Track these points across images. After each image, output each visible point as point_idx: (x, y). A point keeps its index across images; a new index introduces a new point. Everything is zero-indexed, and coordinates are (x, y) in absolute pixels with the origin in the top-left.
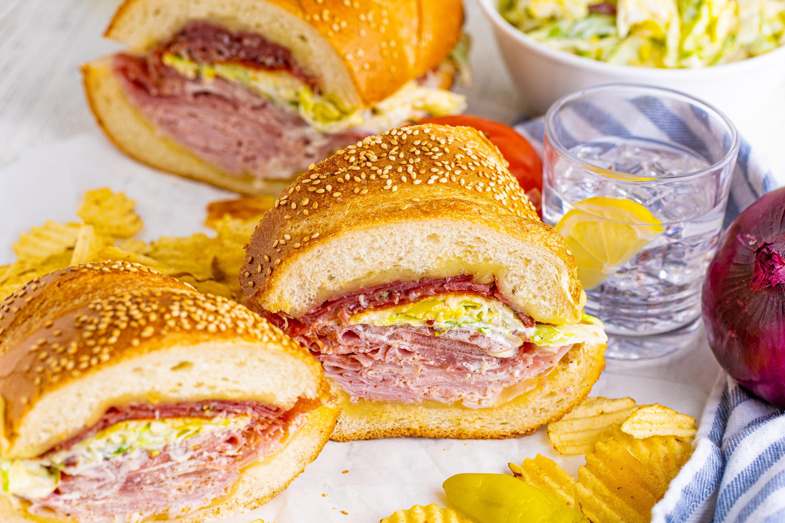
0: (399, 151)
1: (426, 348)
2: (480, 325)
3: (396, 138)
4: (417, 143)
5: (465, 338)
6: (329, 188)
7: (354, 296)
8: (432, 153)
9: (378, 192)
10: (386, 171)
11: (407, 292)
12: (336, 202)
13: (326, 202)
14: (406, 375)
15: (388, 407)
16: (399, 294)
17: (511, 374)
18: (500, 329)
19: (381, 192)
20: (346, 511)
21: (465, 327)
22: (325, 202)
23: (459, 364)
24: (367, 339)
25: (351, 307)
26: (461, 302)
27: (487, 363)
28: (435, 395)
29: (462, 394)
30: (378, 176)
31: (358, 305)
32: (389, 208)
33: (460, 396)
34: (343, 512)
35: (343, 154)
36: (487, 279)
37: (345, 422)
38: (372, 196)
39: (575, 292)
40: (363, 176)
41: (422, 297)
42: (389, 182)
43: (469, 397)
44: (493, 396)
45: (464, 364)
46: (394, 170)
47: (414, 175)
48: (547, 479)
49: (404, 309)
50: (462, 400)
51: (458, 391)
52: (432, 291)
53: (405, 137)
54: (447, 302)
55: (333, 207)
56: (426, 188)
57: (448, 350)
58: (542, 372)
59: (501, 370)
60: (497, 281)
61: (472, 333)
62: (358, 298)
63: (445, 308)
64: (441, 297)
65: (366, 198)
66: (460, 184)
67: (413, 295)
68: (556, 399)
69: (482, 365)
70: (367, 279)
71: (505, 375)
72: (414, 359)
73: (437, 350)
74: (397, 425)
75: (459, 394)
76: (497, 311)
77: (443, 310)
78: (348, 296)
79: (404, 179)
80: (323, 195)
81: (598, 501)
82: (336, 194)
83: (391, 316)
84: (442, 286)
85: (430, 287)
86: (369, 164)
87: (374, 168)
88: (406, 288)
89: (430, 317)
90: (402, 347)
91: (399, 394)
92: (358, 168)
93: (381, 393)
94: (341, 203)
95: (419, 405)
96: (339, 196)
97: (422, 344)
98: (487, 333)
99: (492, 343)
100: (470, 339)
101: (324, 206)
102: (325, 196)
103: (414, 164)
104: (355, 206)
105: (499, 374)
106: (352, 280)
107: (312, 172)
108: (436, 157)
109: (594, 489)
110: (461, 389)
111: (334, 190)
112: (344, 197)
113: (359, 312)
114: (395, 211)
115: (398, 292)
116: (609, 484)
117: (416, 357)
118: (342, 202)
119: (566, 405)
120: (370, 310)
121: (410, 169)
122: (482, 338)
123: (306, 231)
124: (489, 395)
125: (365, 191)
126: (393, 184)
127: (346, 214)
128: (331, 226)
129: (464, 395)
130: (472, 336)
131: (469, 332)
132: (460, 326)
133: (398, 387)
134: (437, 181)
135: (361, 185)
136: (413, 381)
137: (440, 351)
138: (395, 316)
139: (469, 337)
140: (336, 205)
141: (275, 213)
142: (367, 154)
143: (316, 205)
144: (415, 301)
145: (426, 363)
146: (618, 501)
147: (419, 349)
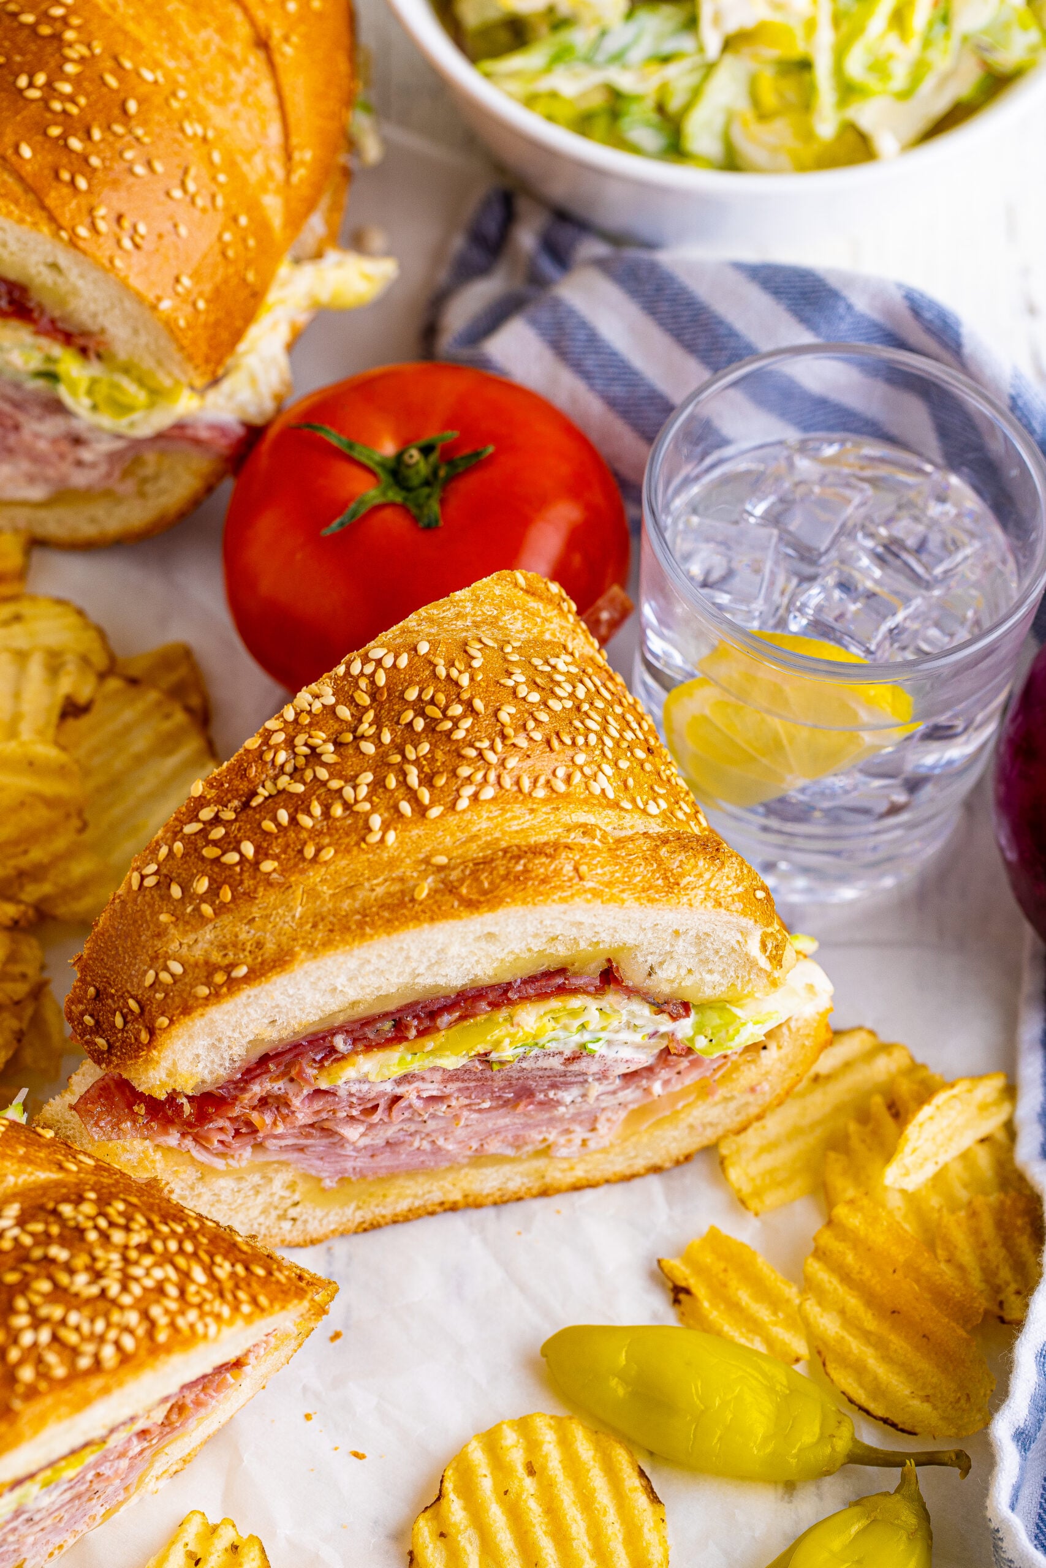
0: (377, 722)
1: (472, 1084)
2: (582, 1036)
3: (363, 683)
4: (412, 694)
5: (556, 1063)
6: (248, 849)
7: (324, 1038)
8: (448, 725)
9: (355, 850)
10: (363, 791)
11: (433, 1015)
12: (270, 884)
13: (248, 883)
14: (434, 1131)
15: (401, 1182)
16: (415, 1023)
17: (645, 1090)
18: (625, 1036)
19: (363, 850)
20: (361, 1451)
21: (552, 1047)
22: (246, 884)
23: (541, 1097)
24: (351, 1095)
25: (318, 1058)
26: (545, 1014)
27: (596, 1084)
28: (494, 1147)
29: (547, 1136)
30: (347, 806)
31: (333, 1050)
32: (390, 895)
33: (545, 1140)
34: (356, 1455)
35: (260, 746)
36: (595, 968)
37: (314, 1218)
38: (344, 863)
39: (774, 952)
40: (317, 809)
41: (462, 1018)
42: (376, 821)
43: (562, 1140)
44: (610, 1129)
45: (551, 1094)
46: (379, 784)
47: (425, 795)
48: (744, 1296)
49: (429, 1043)
50: (549, 1147)
51: (540, 1132)
52: (483, 1005)
53: (381, 679)
54: (516, 1020)
55: (267, 898)
56: (452, 820)
57: (519, 1079)
58: (708, 1074)
59: (623, 1088)
60: (617, 968)
61: (568, 1053)
62: (331, 1042)
63: (512, 1030)
64: (502, 1014)
65: (332, 868)
66: (520, 790)
67: (445, 1019)
68: (732, 1105)
69: (588, 1089)
70: (349, 1012)
71: (633, 1092)
72: (449, 1106)
73: (495, 1084)
74: (417, 1203)
75: (541, 1137)
76: (616, 1011)
77: (509, 1035)
78: (310, 1042)
79: (406, 808)
80: (238, 869)
81: (855, 1346)
82: (268, 866)
83: (402, 1059)
84: (506, 992)
85: (479, 1001)
86: (323, 774)
87: (335, 784)
88: (427, 1010)
89: (481, 1049)
90: (425, 1095)
91: (422, 1159)
92: (300, 788)
93: (383, 1164)
94: (280, 885)
95: (462, 1167)
96: (275, 870)
97: (463, 1081)
98: (598, 1048)
99: (609, 1063)
100: (564, 1064)
101: (244, 893)
102: (241, 869)
103: (417, 762)
104: (312, 894)
105: (620, 1094)
106: (317, 1018)
107: (201, 802)
108: (459, 735)
109: (842, 1312)
110: (544, 1129)
111: (262, 853)
112: (283, 871)
113: (337, 1060)
114: (402, 904)
115: (414, 1017)
116: (871, 1299)
117: (454, 1103)
118: (284, 884)
119: (754, 1111)
120: (357, 1053)
121: (413, 779)
122: (589, 1059)
123: (216, 957)
124: (602, 1127)
125: (328, 854)
126: (386, 827)
127: (298, 915)
128: (270, 947)
129: (552, 1137)
130: (568, 1059)
131: (561, 1053)
132: (543, 1047)
133: (418, 1149)
134: (475, 797)
135: (315, 833)
136: (449, 1136)
137: (502, 1084)
138: (409, 1057)
139: (562, 1061)
140: (271, 891)
141: (135, 901)
142: (311, 741)
143: (226, 894)
144: (450, 1026)
145: (474, 1107)
146: (897, 1342)
147: (459, 1090)
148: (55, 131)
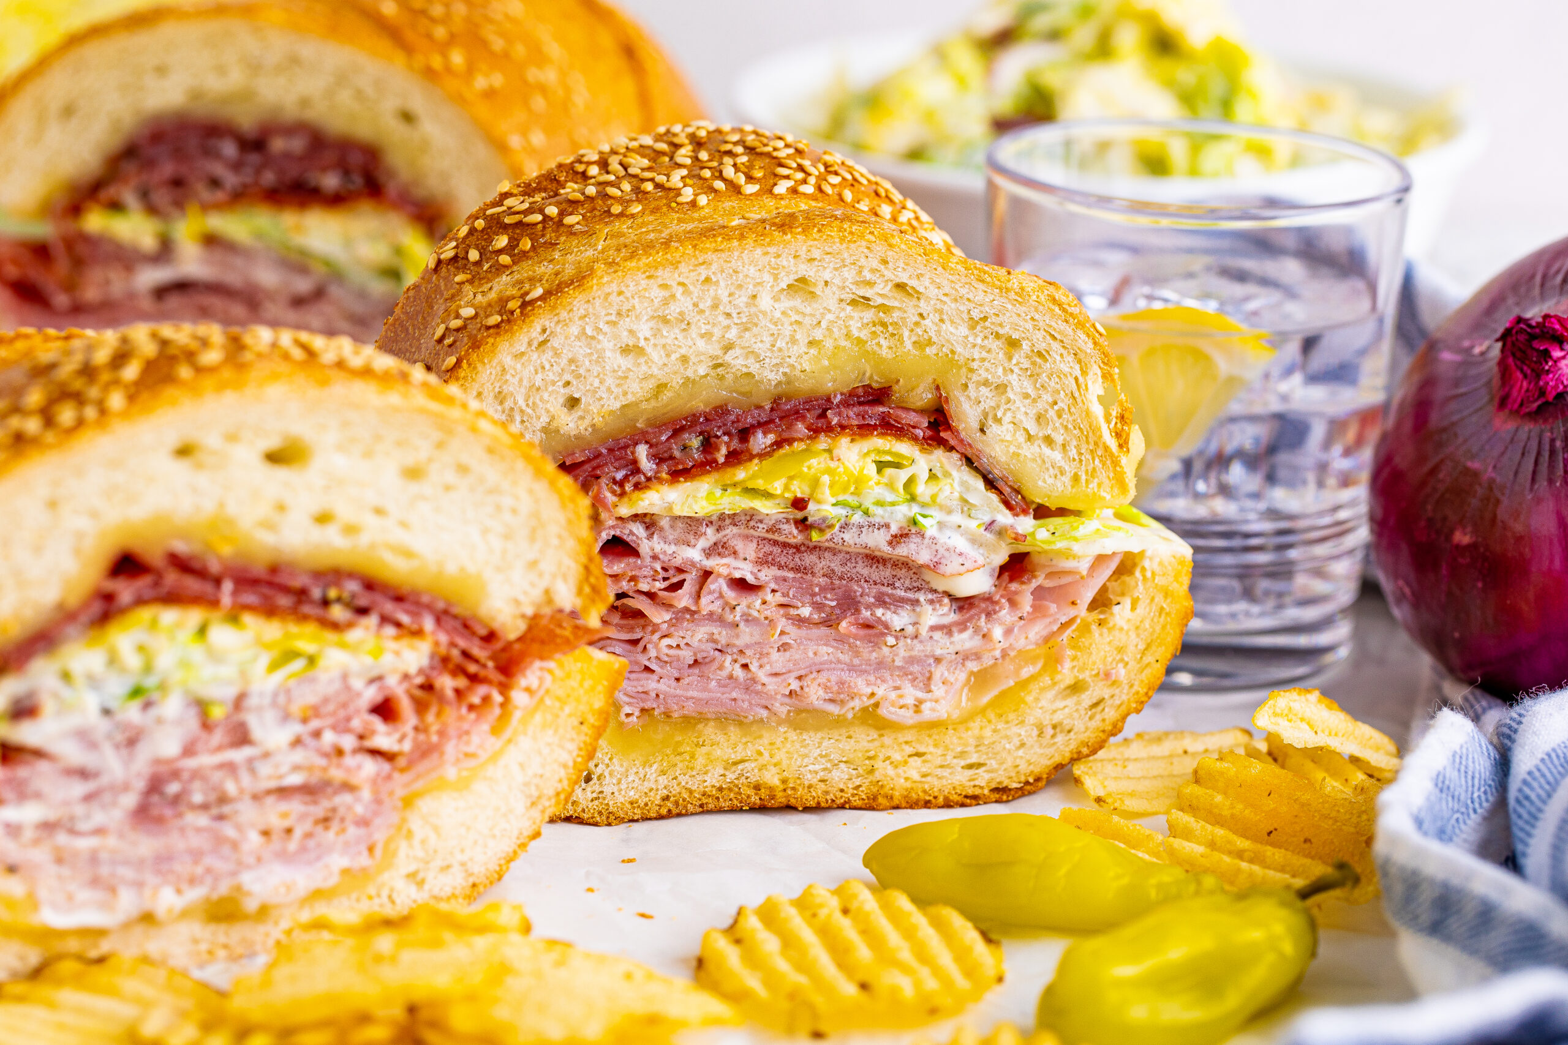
0: (696, 151)
1: (791, 575)
2: (910, 508)
3: (682, 135)
4: (733, 138)
5: (878, 541)
6: (552, 212)
7: (626, 447)
8: (770, 150)
9: (665, 209)
10: (676, 178)
11: (745, 434)
12: (575, 234)
13: (550, 235)
14: (748, 646)
15: (709, 731)
16: (726, 438)
17: (984, 636)
18: (957, 518)
19: (673, 209)
20: (647, 912)
21: (879, 514)
22: (548, 236)
23: (866, 614)
24: (655, 557)
25: (619, 476)
26: (867, 454)
27: (929, 608)
28: (815, 694)
29: (876, 690)
30: (658, 185)
31: (635, 468)
33: (873, 694)
34: (643, 915)
36: (923, 397)
37: (611, 774)
38: (652, 218)
39: (1119, 425)
40: (627, 187)
41: (778, 444)
42: (687, 191)
43: (893, 695)
44: (947, 692)
45: (879, 612)
46: (693, 176)
47: (741, 179)
49: (740, 474)
50: (877, 705)
51: (868, 684)
52: (800, 428)
53: (702, 133)
54: (835, 452)
55: (568, 242)
57: (841, 578)
58: (1055, 628)
59: (962, 626)
60: (947, 398)
61: (894, 529)
62: (633, 453)
63: (832, 465)
64: (823, 442)
65: (640, 220)
66: (842, 200)
67: (761, 440)
68: (1087, 698)
69: (919, 615)
70: (653, 403)
71: (971, 638)
72: (764, 603)
73: (816, 580)
74: (731, 776)
75: (869, 690)
76: (947, 475)
77: (830, 472)
78: (611, 450)
79: (719, 186)
80: (540, 226)
82: (569, 220)
83: (710, 494)
84: (823, 415)
85: (797, 419)
86: (635, 171)
87: (647, 175)
88: (741, 425)
89: (799, 490)
90: (737, 575)
91: (734, 695)
92: (611, 178)
93: (690, 693)
94: (583, 233)
95: (780, 723)
96: (578, 223)
97: (780, 567)
98: (929, 525)
99: (942, 551)
100: (890, 543)
101: (545, 243)
102: (544, 228)
103: (734, 166)
104: (617, 235)
105: (957, 637)
106: (617, 405)
107: (506, 196)
108: (780, 155)
109: (1211, 842)
110: (872, 678)
111: (564, 213)
112: (588, 222)
113: (637, 487)
114: (711, 230)
115: (725, 434)
116: (1244, 831)
117: (769, 597)
118: (587, 232)
119: (1110, 714)
120: (660, 480)
121: (729, 172)
122: (918, 540)
123: (512, 291)
124: (938, 690)
125: (635, 210)
126: (697, 194)
127: (600, 247)
128: (569, 272)
129: (880, 692)
130: (895, 536)
131: (887, 526)
132: (866, 513)
133: (731, 677)
134: (794, 191)
135: (624, 200)
136: (765, 660)
137: (823, 581)
138: (718, 492)
139: (889, 538)
140: (573, 237)
141: (429, 281)
142: (625, 160)
143: (526, 244)
144: (762, 456)
145: (793, 612)
147: (776, 579)
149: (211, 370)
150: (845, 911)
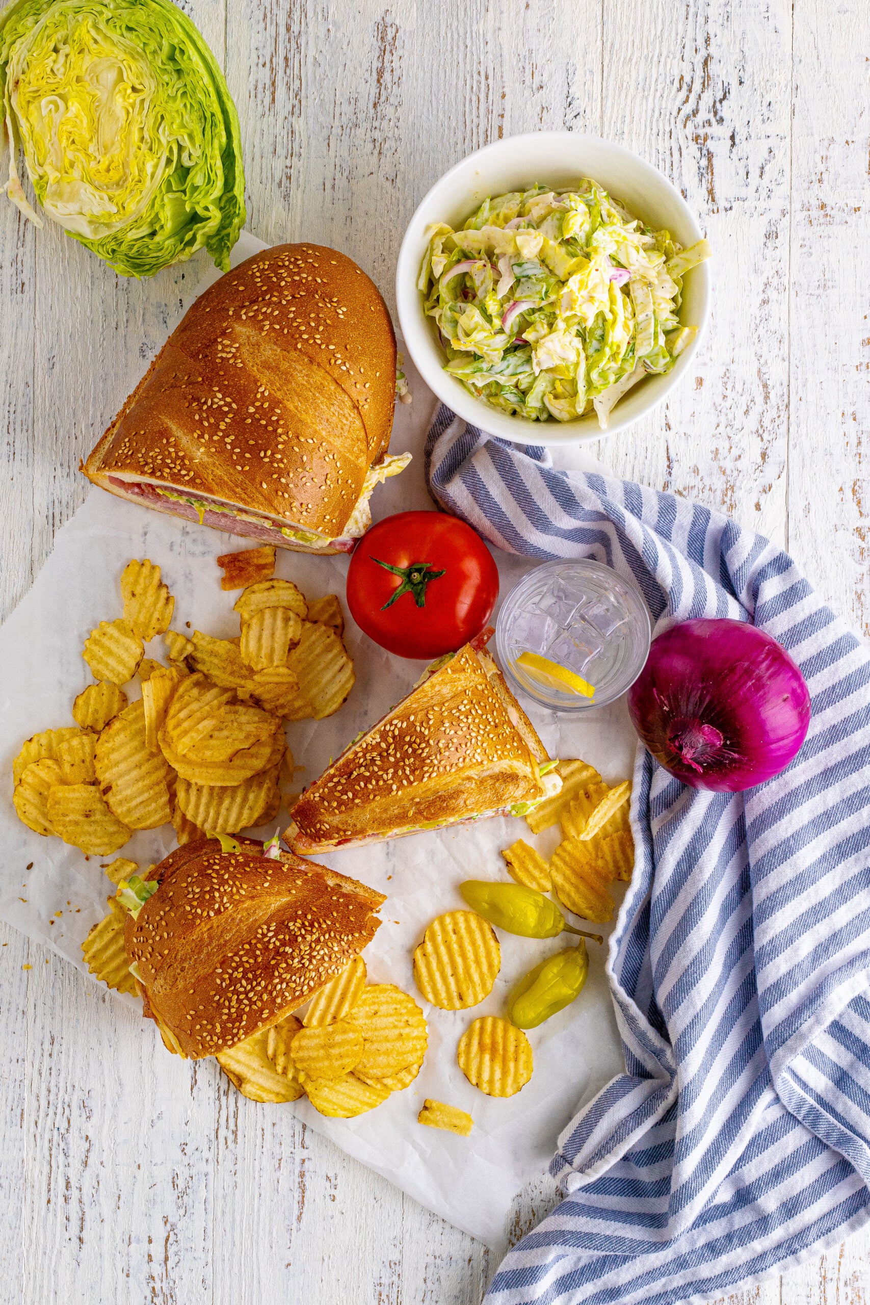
0: (395, 749)
3: (390, 734)
4: (407, 739)
6: (350, 795)
8: (420, 751)
9: (387, 797)
10: (390, 776)
12: (358, 806)
13: (350, 805)
19: (390, 797)
20: (398, 921)
30: (384, 781)
32: (400, 813)
38: (383, 801)
40: (374, 782)
42: (394, 787)
46: (396, 772)
47: (412, 778)
53: (397, 733)
55: (356, 811)
56: (422, 784)
65: (380, 802)
66: (446, 771)
79: (405, 782)
82: (357, 801)
86: (376, 769)
87: (380, 773)
92: (368, 774)
94: (362, 807)
96: (360, 802)
101: (349, 809)
102: (348, 800)
103: (409, 766)
104: (373, 811)
107: (334, 776)
108: (424, 755)
109: (564, 875)
111: (355, 796)
112: (363, 802)
114: (404, 817)
121: (408, 772)
123: (340, 826)
125: (378, 798)
126: (398, 790)
127: (368, 817)
128: (359, 826)
134: (430, 777)
135: (373, 790)
140: (359, 809)
142: (372, 756)
143: (343, 808)
148: (275, 476)
149: (267, 1018)
150: (455, 933)
